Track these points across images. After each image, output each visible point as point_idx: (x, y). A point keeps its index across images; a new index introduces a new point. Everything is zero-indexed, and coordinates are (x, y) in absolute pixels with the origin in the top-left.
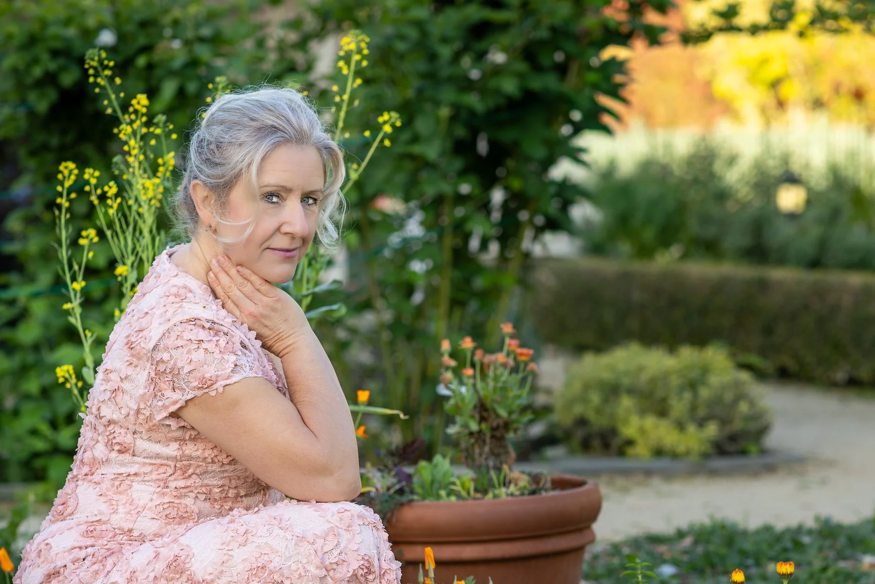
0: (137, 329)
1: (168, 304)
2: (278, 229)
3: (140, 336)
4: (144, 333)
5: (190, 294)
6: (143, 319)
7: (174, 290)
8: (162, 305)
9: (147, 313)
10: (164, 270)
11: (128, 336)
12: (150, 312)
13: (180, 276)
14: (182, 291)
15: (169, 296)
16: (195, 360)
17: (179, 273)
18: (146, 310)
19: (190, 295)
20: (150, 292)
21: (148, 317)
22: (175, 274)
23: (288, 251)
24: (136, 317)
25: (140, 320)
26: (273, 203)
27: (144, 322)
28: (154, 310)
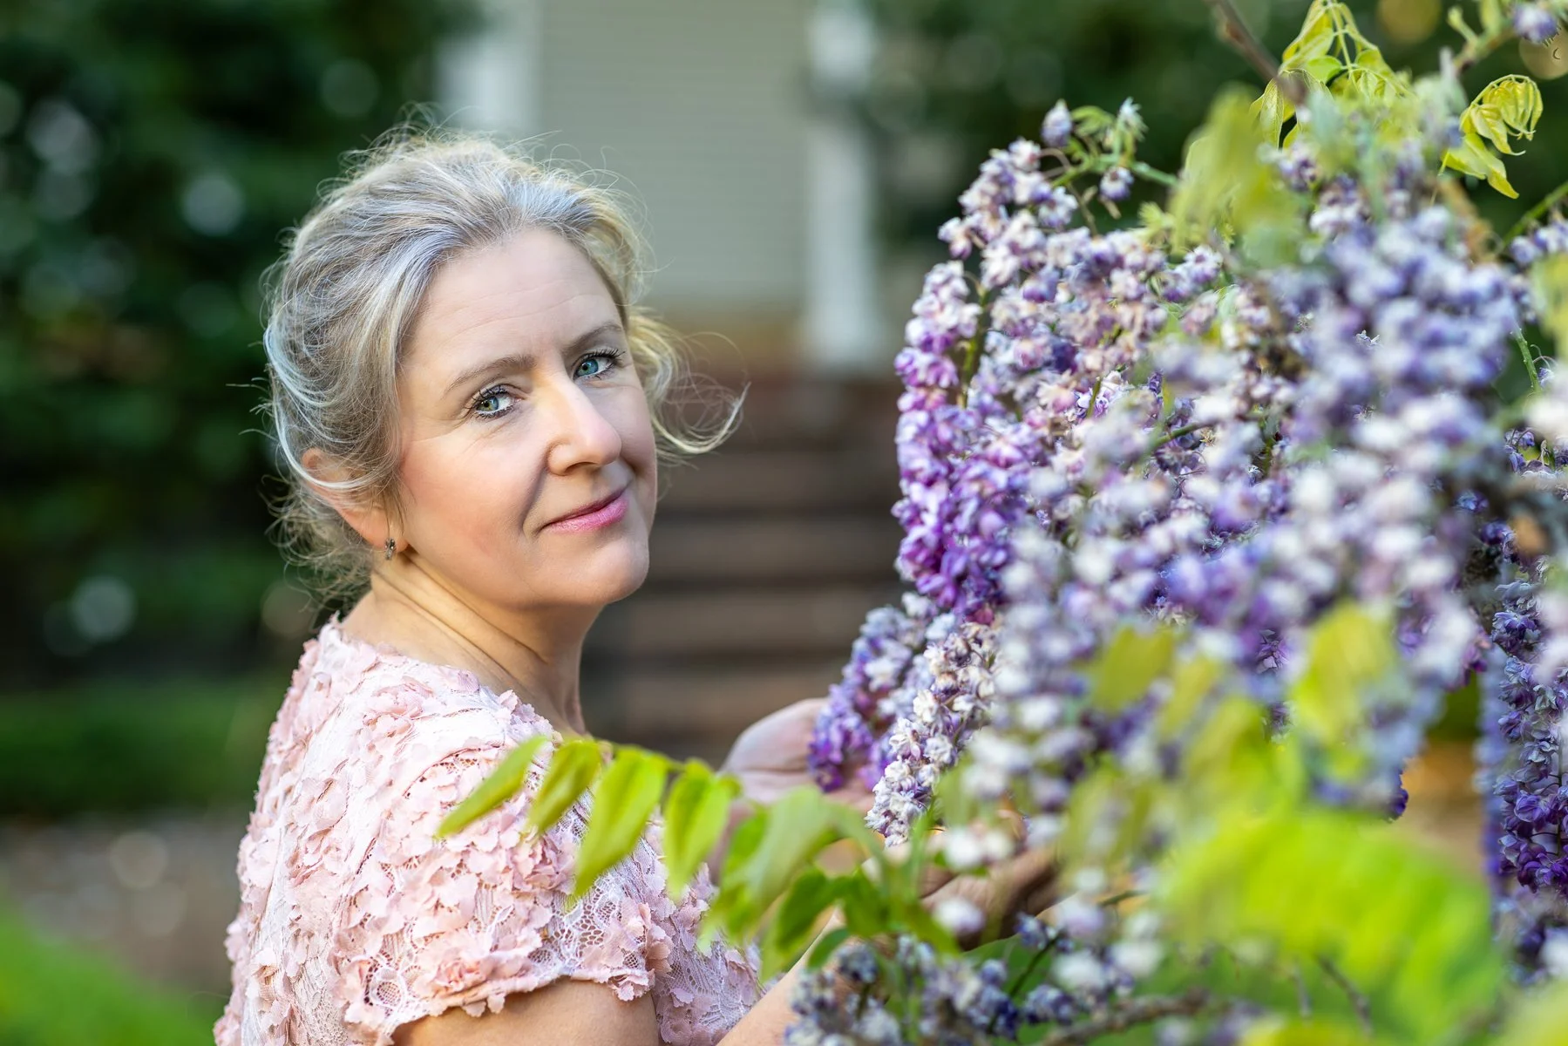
0: (312, 830)
1: (377, 740)
2: (545, 468)
3: (323, 848)
4: (334, 834)
5: (430, 698)
6: (322, 802)
7: (386, 701)
8: (364, 750)
9: (329, 783)
10: (338, 665)
11: (294, 860)
12: (336, 777)
13: (386, 667)
14: (406, 697)
15: (376, 721)
16: (448, 902)
17: (382, 659)
18: (326, 776)
19: (428, 703)
20: (318, 731)
21: (337, 789)
22: (371, 662)
23: (595, 508)
24: (303, 802)
25: (316, 805)
26: (499, 415)
27: (327, 807)
28: (347, 768)
